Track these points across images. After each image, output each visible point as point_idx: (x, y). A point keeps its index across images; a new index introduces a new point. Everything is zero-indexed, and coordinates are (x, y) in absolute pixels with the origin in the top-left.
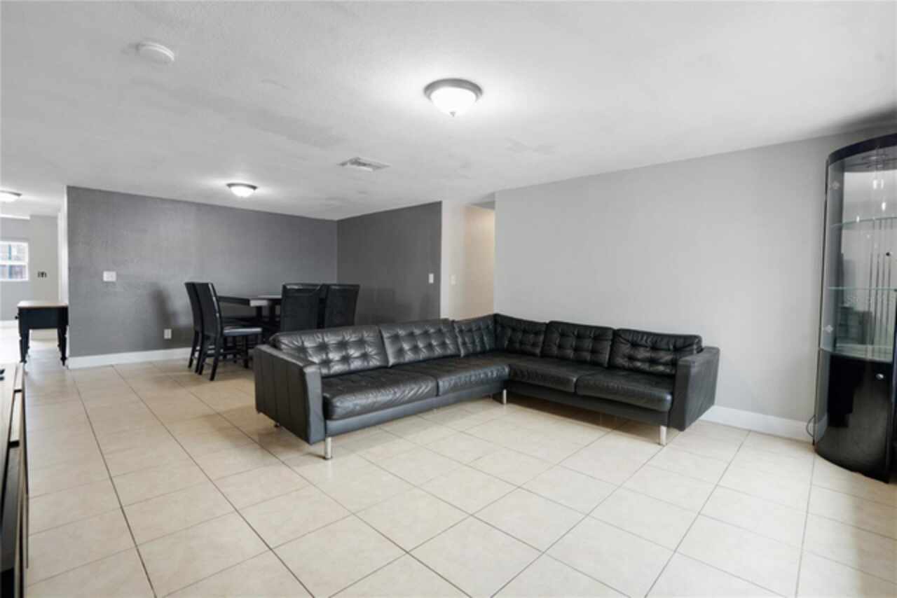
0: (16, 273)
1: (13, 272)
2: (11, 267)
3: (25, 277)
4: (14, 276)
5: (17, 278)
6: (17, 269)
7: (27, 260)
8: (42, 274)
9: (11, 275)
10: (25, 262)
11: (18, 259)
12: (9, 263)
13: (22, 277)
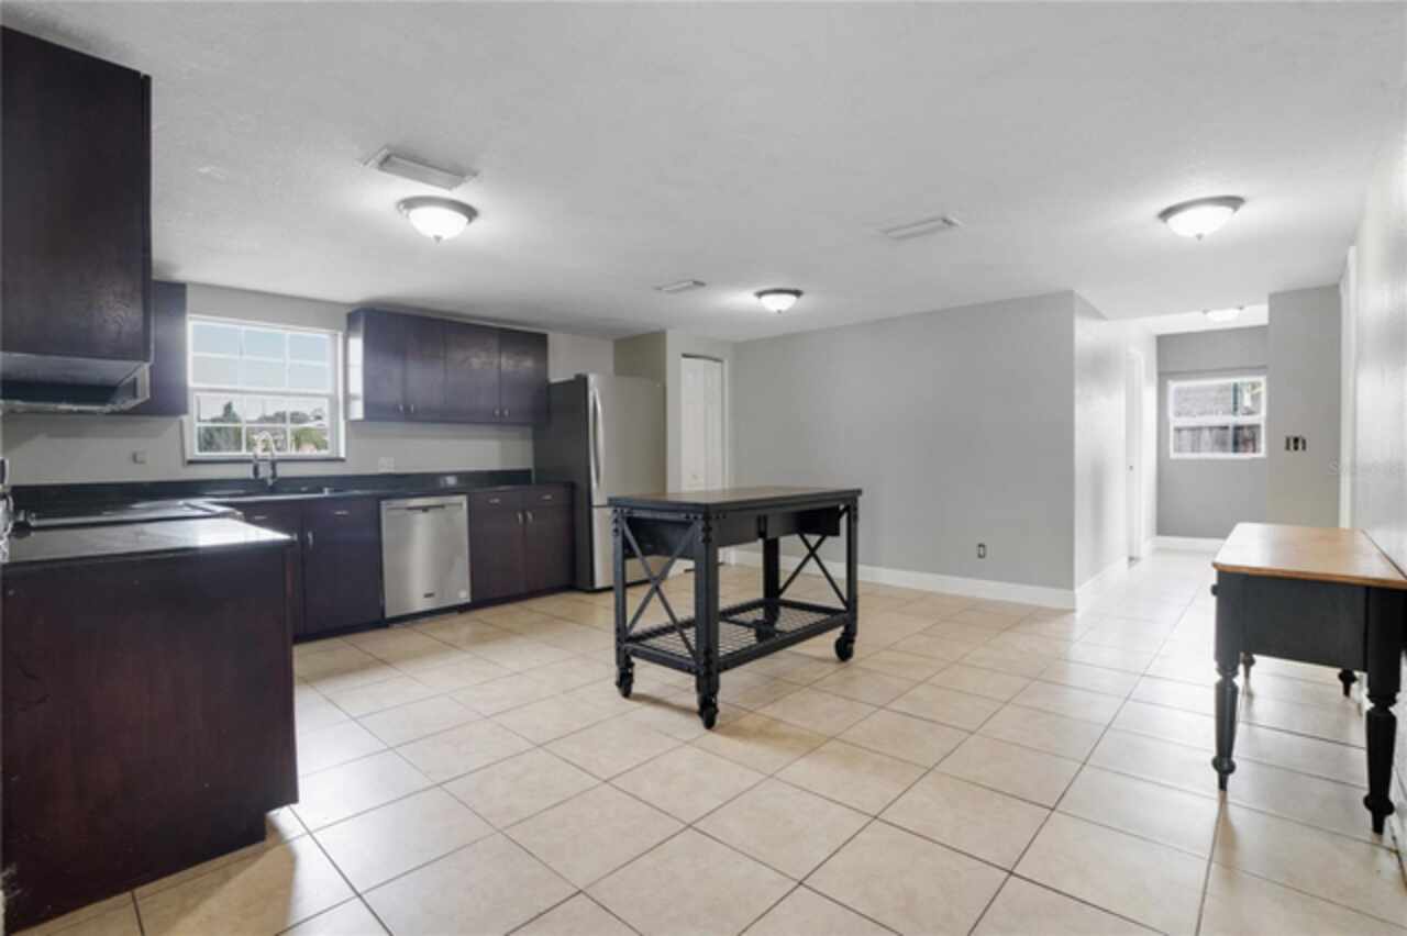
0: (1246, 442)
1: (1240, 440)
2: (1238, 428)
3: (1259, 451)
4: (1241, 447)
5: (1245, 451)
6: (1246, 433)
7: (1263, 412)
8: (1296, 443)
9: (1236, 446)
10: (1260, 418)
11: (1250, 412)
12: (1231, 420)
13: (1254, 451)
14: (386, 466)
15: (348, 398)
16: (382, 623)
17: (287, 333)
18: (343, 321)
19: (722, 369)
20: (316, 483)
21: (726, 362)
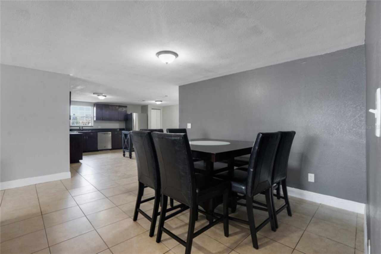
14: (100, 127)
15: (94, 117)
16: (97, 151)
17: (85, 107)
18: (93, 105)
19: (160, 111)
20: (89, 130)
21: (161, 110)
